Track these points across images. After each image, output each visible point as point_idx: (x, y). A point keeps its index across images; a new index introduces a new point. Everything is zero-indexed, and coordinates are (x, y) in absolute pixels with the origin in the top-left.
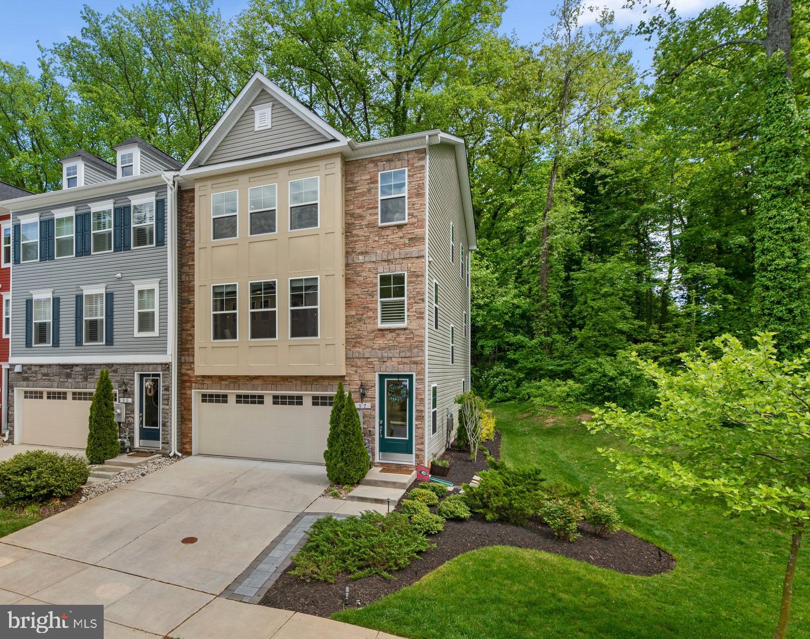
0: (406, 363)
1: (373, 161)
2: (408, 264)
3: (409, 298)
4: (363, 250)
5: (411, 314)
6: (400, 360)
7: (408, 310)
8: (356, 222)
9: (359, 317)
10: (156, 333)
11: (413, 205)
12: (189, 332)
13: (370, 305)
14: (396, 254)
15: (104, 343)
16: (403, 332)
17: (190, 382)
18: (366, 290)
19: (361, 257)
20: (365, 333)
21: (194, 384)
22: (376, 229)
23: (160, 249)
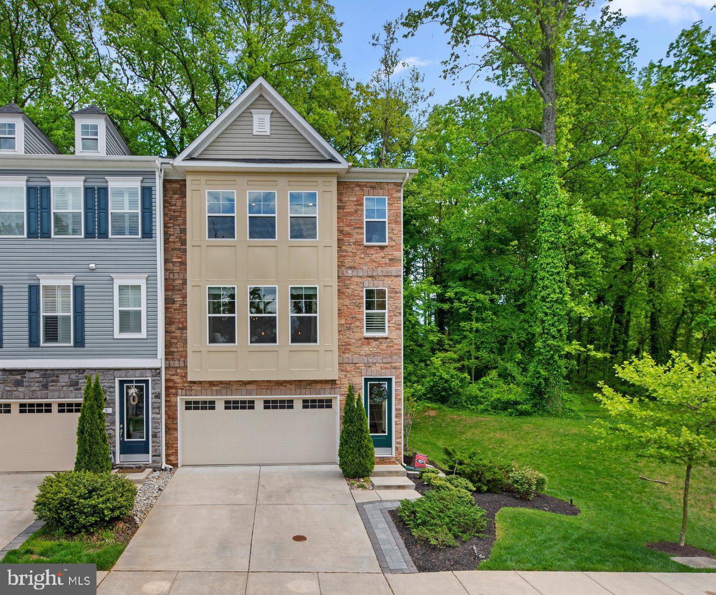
0: (386, 368)
1: (358, 185)
2: (388, 281)
3: (389, 311)
4: (351, 264)
5: (391, 325)
6: (383, 365)
7: (389, 321)
8: (345, 239)
9: (348, 326)
10: (143, 334)
11: (393, 230)
12: (174, 334)
13: (357, 316)
14: (379, 271)
15: (72, 344)
16: (384, 341)
17: (176, 388)
18: (354, 301)
19: (350, 271)
20: (354, 341)
21: (180, 391)
22: (362, 247)
23: (147, 241)
